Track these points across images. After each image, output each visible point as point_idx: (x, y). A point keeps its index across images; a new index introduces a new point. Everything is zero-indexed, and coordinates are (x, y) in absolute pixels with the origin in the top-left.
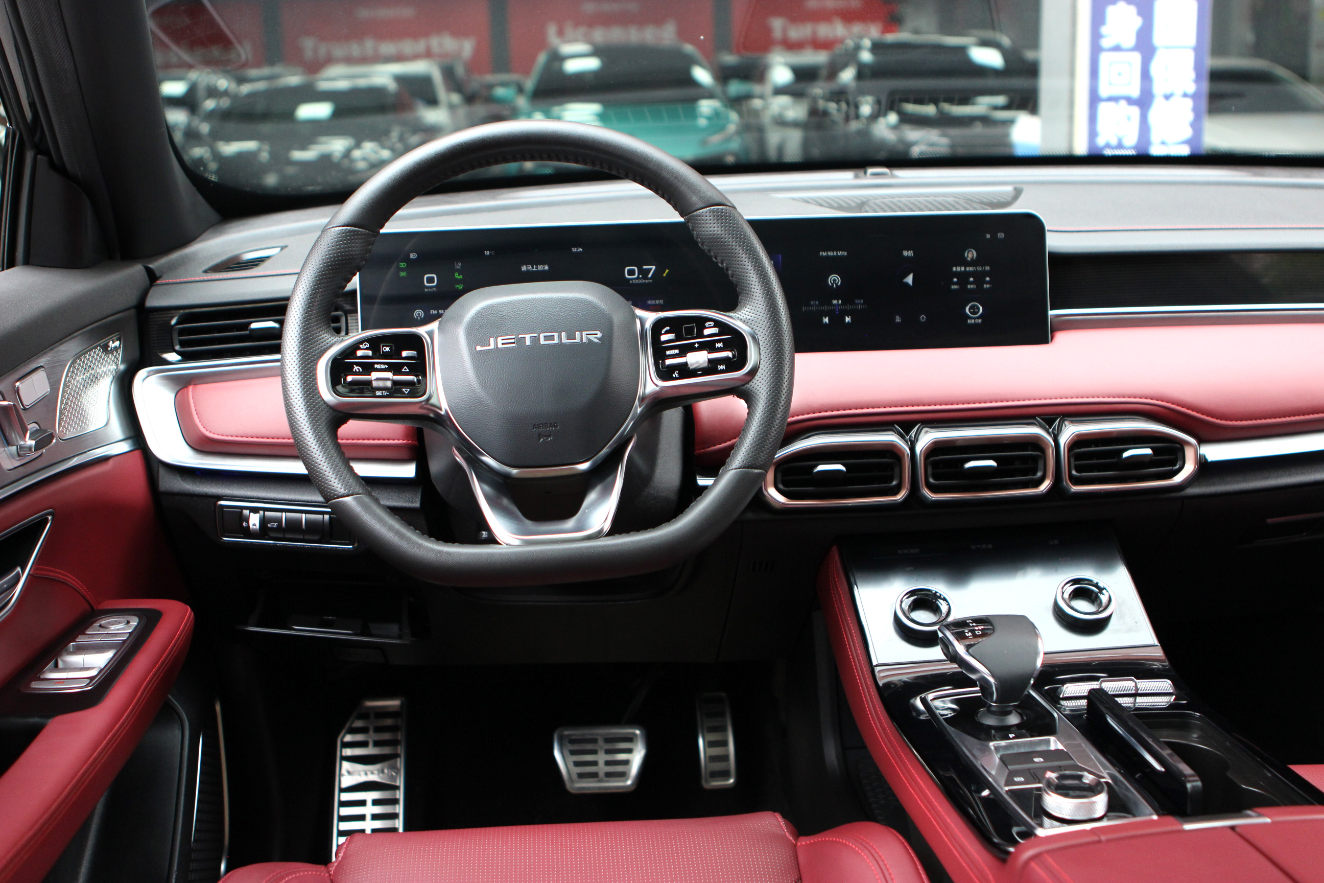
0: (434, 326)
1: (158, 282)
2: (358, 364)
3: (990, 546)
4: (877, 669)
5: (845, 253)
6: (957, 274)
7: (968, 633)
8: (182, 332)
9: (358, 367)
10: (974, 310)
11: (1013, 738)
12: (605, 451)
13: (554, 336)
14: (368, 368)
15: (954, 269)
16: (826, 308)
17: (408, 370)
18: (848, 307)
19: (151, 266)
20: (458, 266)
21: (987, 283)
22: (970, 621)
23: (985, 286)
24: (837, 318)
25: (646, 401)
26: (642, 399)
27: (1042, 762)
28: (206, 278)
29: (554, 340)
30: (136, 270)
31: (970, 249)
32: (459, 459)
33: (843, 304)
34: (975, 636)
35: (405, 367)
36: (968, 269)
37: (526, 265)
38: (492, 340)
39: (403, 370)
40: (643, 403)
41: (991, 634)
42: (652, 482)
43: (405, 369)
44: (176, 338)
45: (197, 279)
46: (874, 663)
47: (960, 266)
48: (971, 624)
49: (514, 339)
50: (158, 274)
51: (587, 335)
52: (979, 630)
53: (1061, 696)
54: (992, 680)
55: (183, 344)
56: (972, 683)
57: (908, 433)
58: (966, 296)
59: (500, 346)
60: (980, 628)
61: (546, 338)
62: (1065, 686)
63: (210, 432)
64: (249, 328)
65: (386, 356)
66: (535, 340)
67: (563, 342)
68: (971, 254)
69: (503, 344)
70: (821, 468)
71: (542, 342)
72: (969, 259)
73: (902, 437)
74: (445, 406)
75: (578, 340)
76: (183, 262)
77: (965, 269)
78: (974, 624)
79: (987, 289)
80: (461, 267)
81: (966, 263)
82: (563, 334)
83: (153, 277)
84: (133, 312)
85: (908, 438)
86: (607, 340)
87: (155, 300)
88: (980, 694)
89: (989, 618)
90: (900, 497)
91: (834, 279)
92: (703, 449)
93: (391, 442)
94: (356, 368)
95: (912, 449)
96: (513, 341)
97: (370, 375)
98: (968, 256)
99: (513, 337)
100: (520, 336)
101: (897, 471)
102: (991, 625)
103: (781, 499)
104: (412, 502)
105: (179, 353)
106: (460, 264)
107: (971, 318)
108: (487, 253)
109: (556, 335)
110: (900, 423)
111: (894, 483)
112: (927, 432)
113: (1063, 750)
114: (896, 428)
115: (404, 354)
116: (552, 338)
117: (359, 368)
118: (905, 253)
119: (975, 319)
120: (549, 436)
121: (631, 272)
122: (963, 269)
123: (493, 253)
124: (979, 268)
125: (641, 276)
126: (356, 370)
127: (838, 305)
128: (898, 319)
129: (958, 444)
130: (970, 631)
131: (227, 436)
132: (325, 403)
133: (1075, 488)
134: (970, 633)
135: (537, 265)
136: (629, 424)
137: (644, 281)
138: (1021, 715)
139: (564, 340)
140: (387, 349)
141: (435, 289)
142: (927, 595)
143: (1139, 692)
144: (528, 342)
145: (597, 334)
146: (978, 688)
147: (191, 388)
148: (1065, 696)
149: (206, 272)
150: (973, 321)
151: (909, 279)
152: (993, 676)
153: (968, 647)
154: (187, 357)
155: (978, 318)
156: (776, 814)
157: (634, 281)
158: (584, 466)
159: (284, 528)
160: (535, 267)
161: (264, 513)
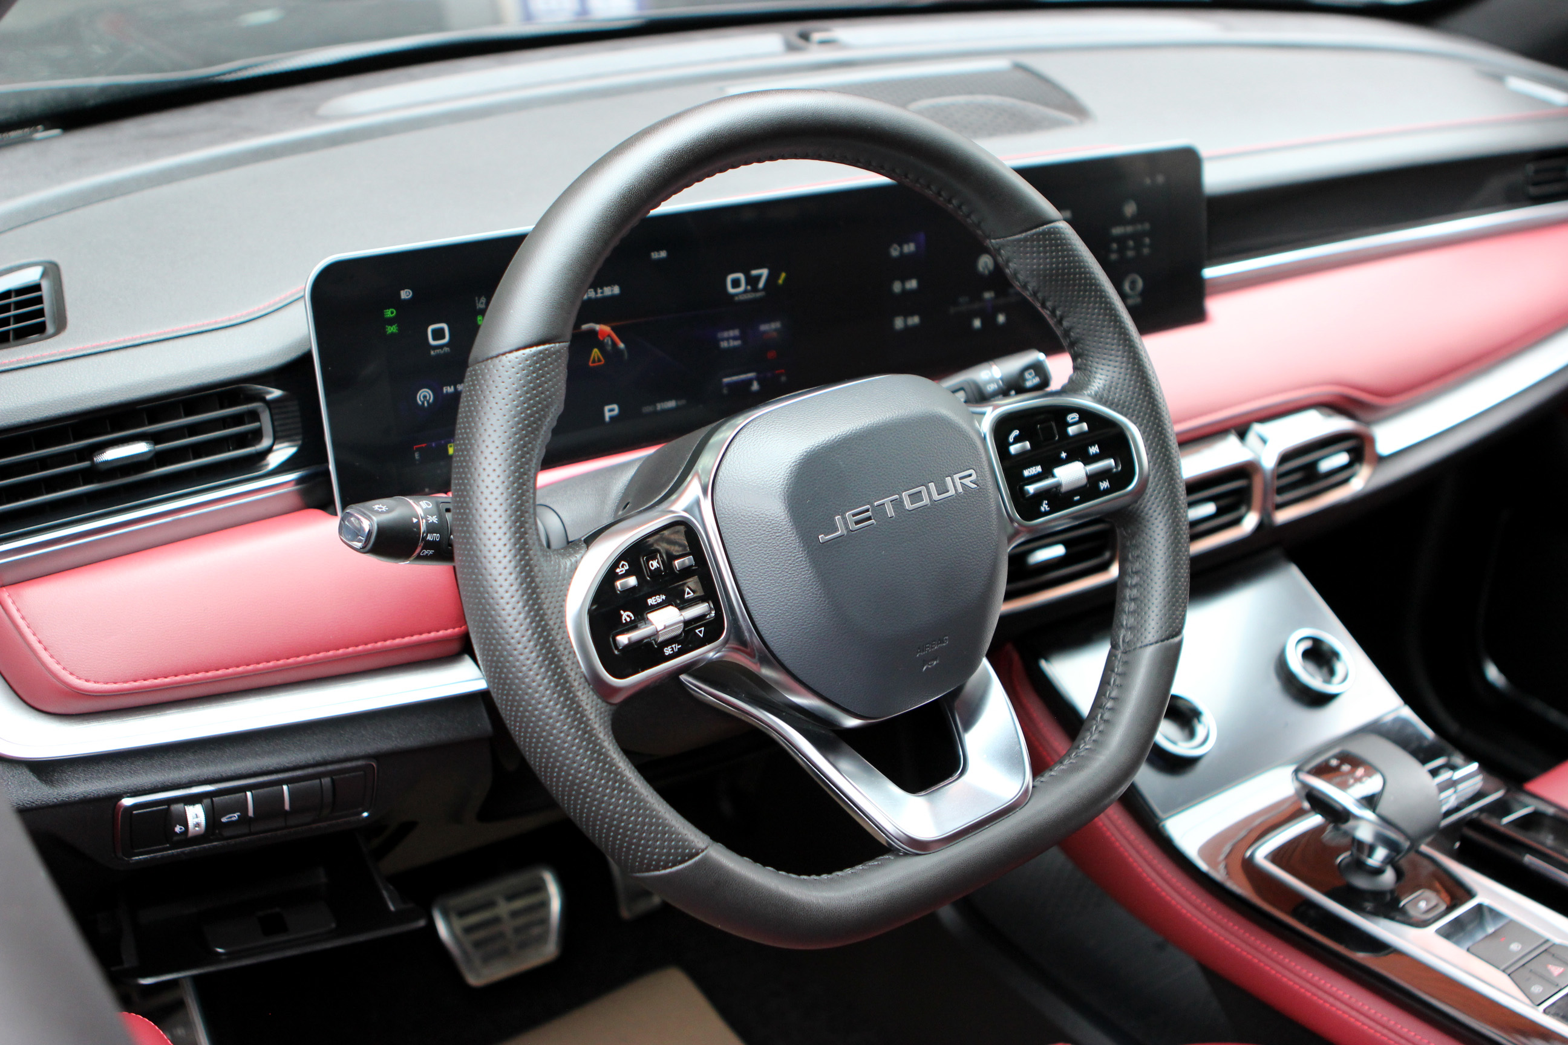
6: (1117, 238)
9: (628, 613)
10: (1134, 283)
13: (921, 491)
15: (1114, 231)
16: (976, 306)
18: (1001, 301)
20: (482, 303)
21: (1146, 246)
23: (1144, 251)
24: (989, 319)
29: (923, 499)
31: (1130, 202)
33: (997, 296)
38: (838, 519)
47: (1120, 225)
49: (868, 509)
51: (960, 479)
58: (1125, 267)
59: (852, 526)
61: (912, 498)
63: (84, 680)
66: (899, 505)
67: (934, 500)
68: (1130, 209)
69: (857, 523)
70: (1036, 557)
71: (908, 505)
72: (1129, 216)
75: (952, 492)
77: (1125, 229)
79: (1146, 255)
80: (485, 304)
81: (1125, 222)
82: (932, 485)
90: (1113, 573)
91: (985, 261)
94: (625, 615)
96: (869, 514)
98: (1127, 212)
100: (875, 504)
106: (483, 300)
107: (1131, 297)
109: (923, 489)
116: (919, 496)
119: (1134, 297)
120: (935, 659)
121: (736, 283)
122: (1122, 230)
124: (1139, 228)
125: (749, 288)
126: (625, 620)
127: (991, 299)
133: (1278, 519)
135: (602, 288)
137: (753, 295)
139: (936, 497)
140: (655, 564)
141: (446, 349)
144: (890, 512)
145: (970, 475)
147: (6, 594)
150: (1132, 301)
155: (1138, 296)
157: (741, 297)
159: (251, 817)
160: (599, 291)
161: (212, 801)
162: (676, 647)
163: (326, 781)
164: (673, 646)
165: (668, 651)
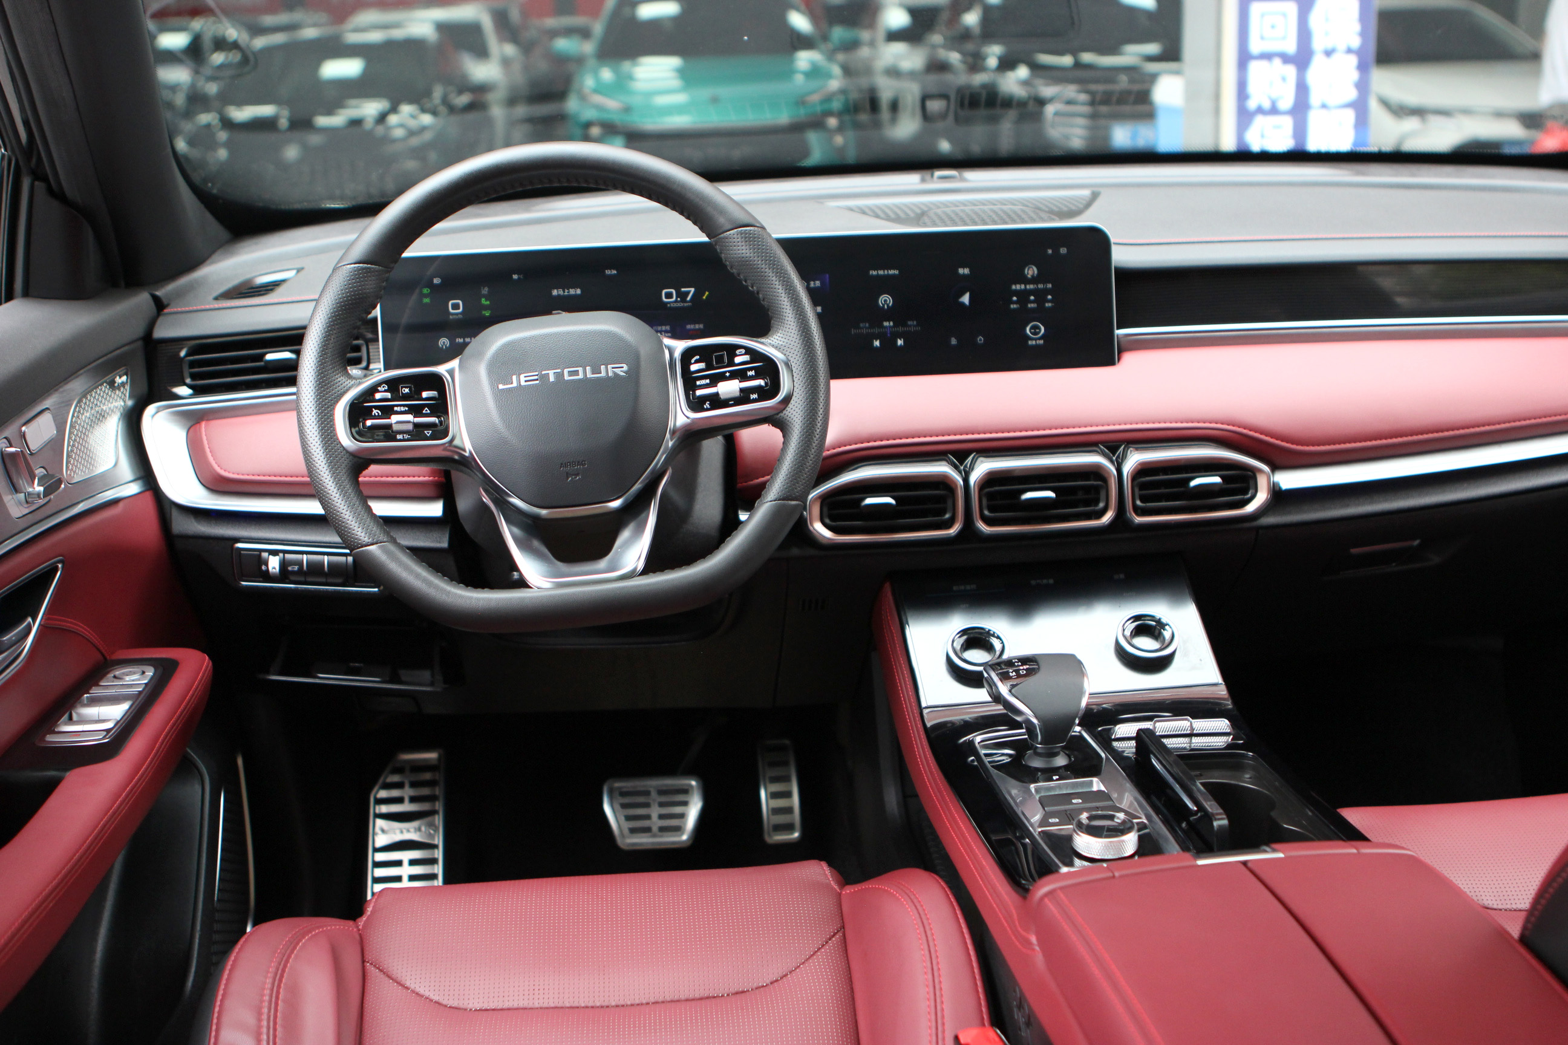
0: (455, 364)
1: (166, 311)
2: (376, 407)
3: (1051, 581)
4: (925, 711)
5: (896, 272)
6: (1017, 293)
7: (1012, 672)
8: (192, 364)
9: (377, 411)
10: (1035, 328)
11: (1057, 780)
12: (637, 486)
13: (578, 371)
14: (388, 411)
15: (1014, 287)
16: (876, 331)
17: (429, 412)
18: (900, 329)
19: (158, 293)
20: (485, 291)
21: (1049, 301)
22: (1016, 660)
23: (1047, 305)
24: (888, 341)
25: (677, 435)
26: (673, 432)
27: (1080, 803)
28: (216, 306)
29: (578, 375)
30: (142, 299)
31: (1030, 266)
32: (486, 499)
33: (895, 326)
34: (1019, 676)
35: (426, 408)
36: (1028, 287)
37: (557, 288)
38: (514, 377)
39: (424, 412)
40: (674, 437)
41: (1035, 674)
42: (691, 519)
43: (426, 411)
44: (186, 371)
45: (208, 307)
46: (924, 705)
47: (1020, 283)
48: (1016, 664)
49: (537, 375)
50: (165, 301)
51: (613, 368)
52: (1023, 669)
53: (1113, 737)
54: (1035, 721)
55: (194, 377)
56: (1018, 726)
57: (961, 463)
58: (1026, 316)
59: (523, 383)
60: (1025, 667)
61: (571, 373)
62: (1118, 726)
63: (225, 471)
64: (264, 359)
65: (405, 397)
66: (560, 376)
67: (588, 376)
68: (1031, 271)
69: (526, 381)
70: (869, 501)
71: (567, 377)
72: (1029, 276)
73: (956, 467)
74: (468, 446)
75: (603, 374)
76: (191, 288)
77: (1025, 286)
78: (1020, 664)
79: (1049, 308)
80: (488, 292)
81: (1026, 281)
82: (588, 368)
83: (160, 305)
84: (140, 343)
85: (962, 468)
86: (634, 374)
87: (163, 331)
88: (1026, 737)
89: (1036, 657)
90: (953, 531)
91: (885, 300)
92: (746, 482)
93: (416, 479)
94: (375, 412)
95: (966, 480)
96: (536, 377)
97: (390, 418)
98: (1028, 273)
99: (537, 373)
100: (543, 373)
101: (950, 503)
102: (1037, 664)
103: (827, 533)
104: (440, 542)
105: (190, 387)
106: (486, 289)
107: (1032, 339)
108: (515, 277)
109: (580, 369)
110: (955, 453)
111: (947, 516)
112: (982, 462)
113: (1104, 791)
114: (949, 458)
115: (425, 394)
116: (576, 373)
117: (379, 411)
118: (961, 271)
119: (1036, 339)
120: (577, 475)
121: (669, 295)
122: (1023, 287)
123: (521, 277)
124: (1040, 286)
125: (679, 299)
126: (375, 414)
127: (890, 327)
128: (954, 341)
129: (1016, 474)
130: (1014, 671)
131: (243, 475)
132: (344, 449)
133: (1139, 520)
134: (1014, 673)
135: (568, 289)
136: (661, 458)
137: (682, 304)
138: (1069, 756)
139: (589, 375)
140: (407, 390)
141: (460, 316)
142: (981, 633)
143: (1195, 732)
144: (552, 379)
145: (622, 367)
146: (1024, 730)
147: (203, 424)
148: (1117, 736)
149: (216, 299)
150: (1034, 342)
151: (966, 299)
152: (1036, 717)
153: (1011, 687)
154: (198, 391)
155: (1040, 339)
156: (822, 863)
157: (672, 305)
158: (616, 504)
159: (305, 572)
160: (566, 291)
161: (284, 556)
162: (406, 436)
163: (350, 559)
164: (405, 435)
165: (399, 437)
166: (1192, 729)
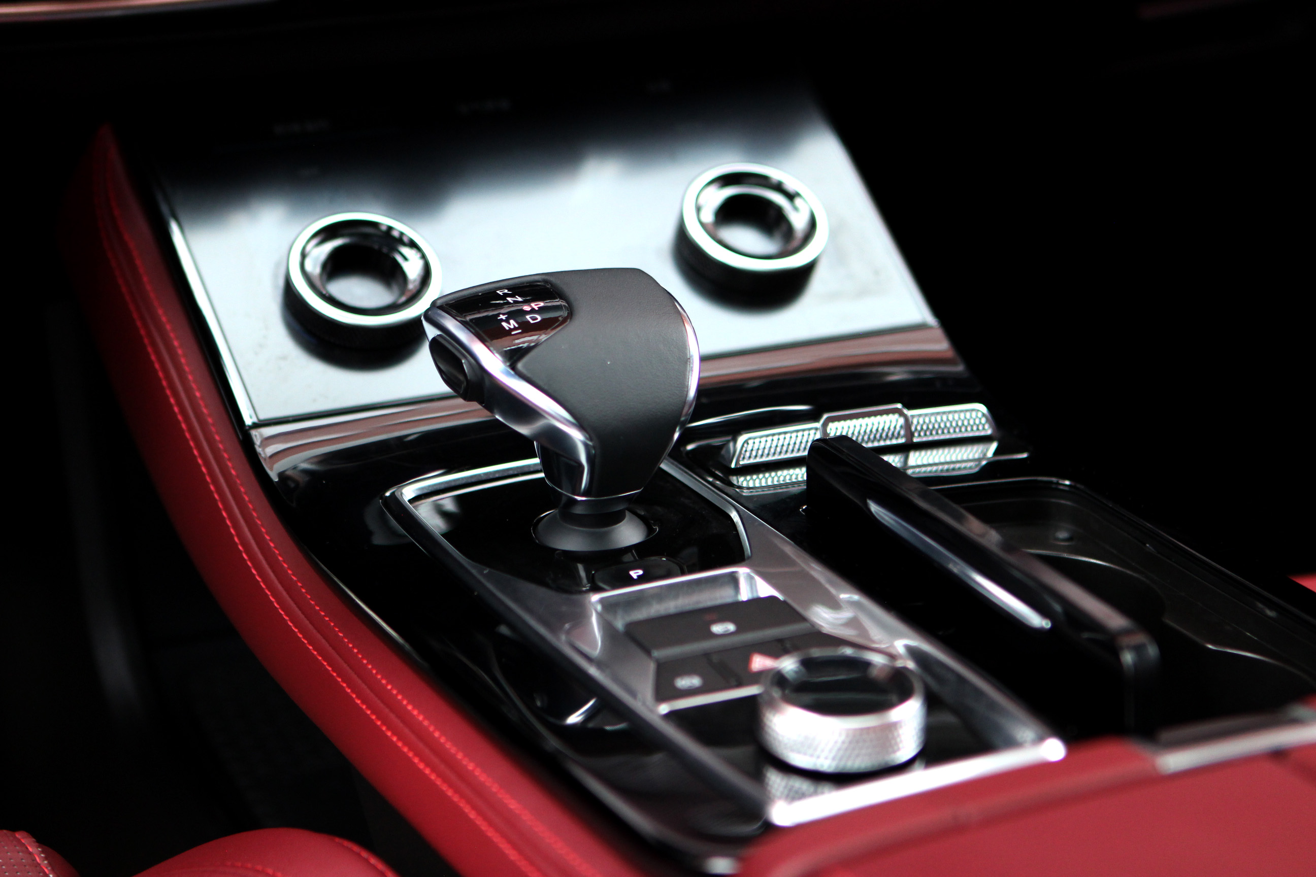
4: (257, 436)
7: (507, 321)
11: (641, 580)
22: (506, 290)
27: (732, 634)
34: (527, 328)
41: (565, 320)
46: (248, 421)
48: (510, 300)
52: (533, 311)
53: (733, 466)
54: (577, 436)
56: (522, 447)
60: (535, 305)
62: (741, 439)
78: (520, 299)
88: (542, 475)
89: (552, 279)
102: (562, 296)
113: (772, 598)
130: (512, 315)
134: (512, 322)
138: (646, 521)
142: (366, 236)
143: (915, 440)
146: (536, 460)
148: (742, 463)
152: (581, 425)
153: (513, 358)
166: (910, 434)
